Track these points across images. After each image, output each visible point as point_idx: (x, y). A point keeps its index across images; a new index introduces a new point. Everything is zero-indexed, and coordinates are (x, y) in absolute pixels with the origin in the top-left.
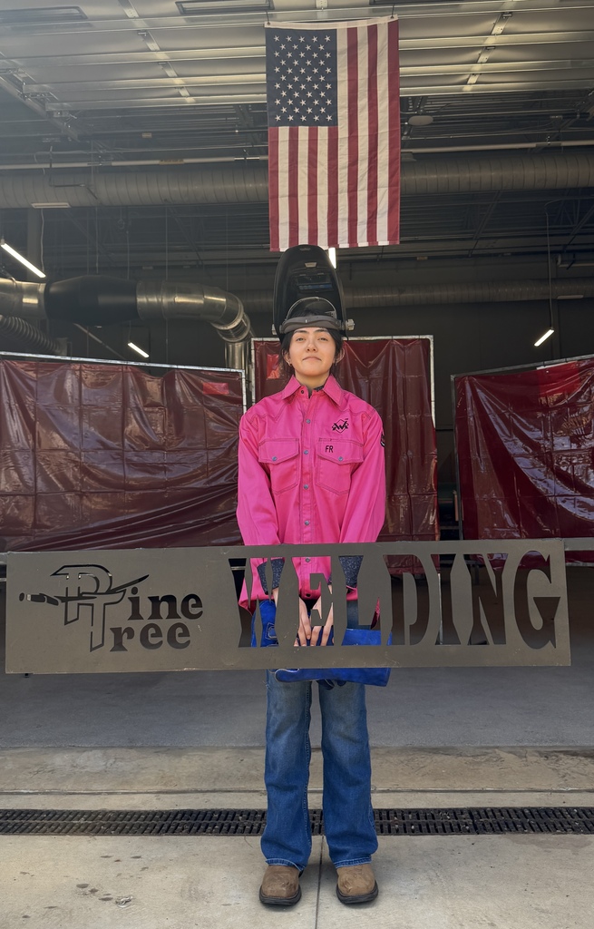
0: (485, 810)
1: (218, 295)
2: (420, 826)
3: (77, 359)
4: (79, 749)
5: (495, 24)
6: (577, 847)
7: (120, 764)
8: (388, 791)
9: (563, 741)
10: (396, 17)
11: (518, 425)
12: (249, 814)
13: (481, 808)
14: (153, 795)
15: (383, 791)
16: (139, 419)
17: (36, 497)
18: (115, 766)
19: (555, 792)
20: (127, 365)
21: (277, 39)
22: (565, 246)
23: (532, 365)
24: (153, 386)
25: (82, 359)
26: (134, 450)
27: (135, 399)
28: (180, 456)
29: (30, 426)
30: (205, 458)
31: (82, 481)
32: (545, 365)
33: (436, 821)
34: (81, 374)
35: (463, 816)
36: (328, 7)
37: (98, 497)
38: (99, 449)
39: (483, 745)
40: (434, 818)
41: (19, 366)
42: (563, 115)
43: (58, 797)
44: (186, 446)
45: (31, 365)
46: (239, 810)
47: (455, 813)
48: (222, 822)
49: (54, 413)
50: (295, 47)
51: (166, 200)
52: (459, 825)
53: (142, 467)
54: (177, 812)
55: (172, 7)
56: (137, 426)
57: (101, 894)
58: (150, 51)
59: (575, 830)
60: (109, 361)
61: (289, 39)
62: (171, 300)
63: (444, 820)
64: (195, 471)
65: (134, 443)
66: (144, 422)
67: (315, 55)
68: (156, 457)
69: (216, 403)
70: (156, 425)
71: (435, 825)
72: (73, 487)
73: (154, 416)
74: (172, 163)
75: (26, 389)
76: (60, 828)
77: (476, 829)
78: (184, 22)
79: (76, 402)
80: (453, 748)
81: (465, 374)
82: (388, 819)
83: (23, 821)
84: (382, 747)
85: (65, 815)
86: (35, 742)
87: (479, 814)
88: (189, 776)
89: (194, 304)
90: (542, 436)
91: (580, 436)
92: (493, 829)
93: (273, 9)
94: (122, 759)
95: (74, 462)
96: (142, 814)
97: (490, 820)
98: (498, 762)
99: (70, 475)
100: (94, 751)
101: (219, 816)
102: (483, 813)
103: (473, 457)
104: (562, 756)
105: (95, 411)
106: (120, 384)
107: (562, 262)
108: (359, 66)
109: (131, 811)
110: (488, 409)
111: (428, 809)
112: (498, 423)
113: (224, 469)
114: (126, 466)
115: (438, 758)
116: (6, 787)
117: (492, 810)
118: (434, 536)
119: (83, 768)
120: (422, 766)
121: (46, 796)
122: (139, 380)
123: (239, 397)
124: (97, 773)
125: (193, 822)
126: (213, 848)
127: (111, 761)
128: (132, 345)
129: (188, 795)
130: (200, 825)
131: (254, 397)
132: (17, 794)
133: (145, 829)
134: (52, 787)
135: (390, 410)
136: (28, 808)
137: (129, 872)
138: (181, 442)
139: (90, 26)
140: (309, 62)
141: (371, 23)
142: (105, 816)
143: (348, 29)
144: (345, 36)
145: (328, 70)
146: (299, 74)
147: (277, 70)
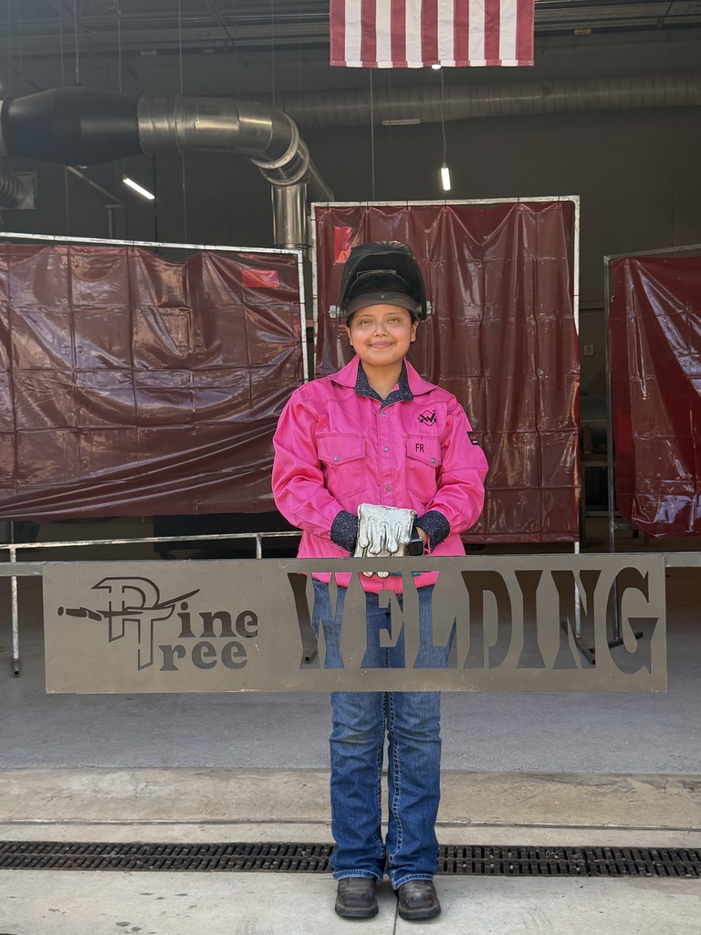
0: (603, 850)
1: (260, 115)
2: (521, 866)
3: (63, 239)
4: (100, 771)
7: (153, 788)
8: (485, 825)
12: (314, 849)
13: (597, 848)
14: (197, 826)
15: (479, 825)
16: (152, 324)
17: (17, 435)
18: (147, 791)
19: (695, 830)
20: (133, 246)
24: (171, 276)
25: (70, 239)
26: (148, 370)
28: (212, 378)
30: (248, 379)
31: (77, 413)
33: (541, 860)
34: (69, 261)
35: (575, 856)
37: (100, 436)
38: (99, 368)
39: (612, 771)
40: (538, 857)
43: (81, 827)
44: (221, 363)
46: (302, 844)
47: (565, 852)
48: (282, 857)
49: (34, 317)
52: (568, 866)
53: (160, 393)
54: (227, 846)
56: (150, 333)
57: (144, 932)
62: (190, 125)
63: (550, 860)
64: (234, 398)
65: (149, 360)
66: (162, 329)
69: (260, 300)
70: (176, 333)
71: (539, 865)
72: (65, 421)
73: (173, 320)
76: (87, 863)
77: (588, 870)
80: (572, 775)
81: (624, 255)
82: (483, 857)
83: (43, 855)
84: (482, 772)
85: (92, 848)
86: (43, 761)
87: (594, 853)
88: (240, 804)
89: (223, 131)
92: (609, 872)
94: (156, 782)
95: (66, 386)
96: (184, 847)
97: (607, 862)
98: (629, 793)
99: (60, 406)
100: (120, 773)
101: (278, 850)
102: (599, 853)
103: (632, 377)
105: (91, 315)
106: (124, 275)
109: (172, 844)
110: (657, 306)
111: (532, 847)
112: (670, 330)
114: (137, 392)
115: (553, 787)
116: (16, 816)
117: (612, 850)
118: (572, 490)
119: (108, 793)
120: (531, 795)
121: (65, 826)
122: (150, 267)
123: (294, 291)
124: (125, 799)
125: (246, 857)
126: (272, 886)
127: (142, 785)
128: (128, 182)
129: (239, 825)
130: (255, 860)
131: (315, 292)
132: (30, 823)
133: (190, 865)
134: (72, 816)
135: (513, 310)
136: (46, 840)
137: (174, 910)
138: (213, 358)
142: (140, 849)
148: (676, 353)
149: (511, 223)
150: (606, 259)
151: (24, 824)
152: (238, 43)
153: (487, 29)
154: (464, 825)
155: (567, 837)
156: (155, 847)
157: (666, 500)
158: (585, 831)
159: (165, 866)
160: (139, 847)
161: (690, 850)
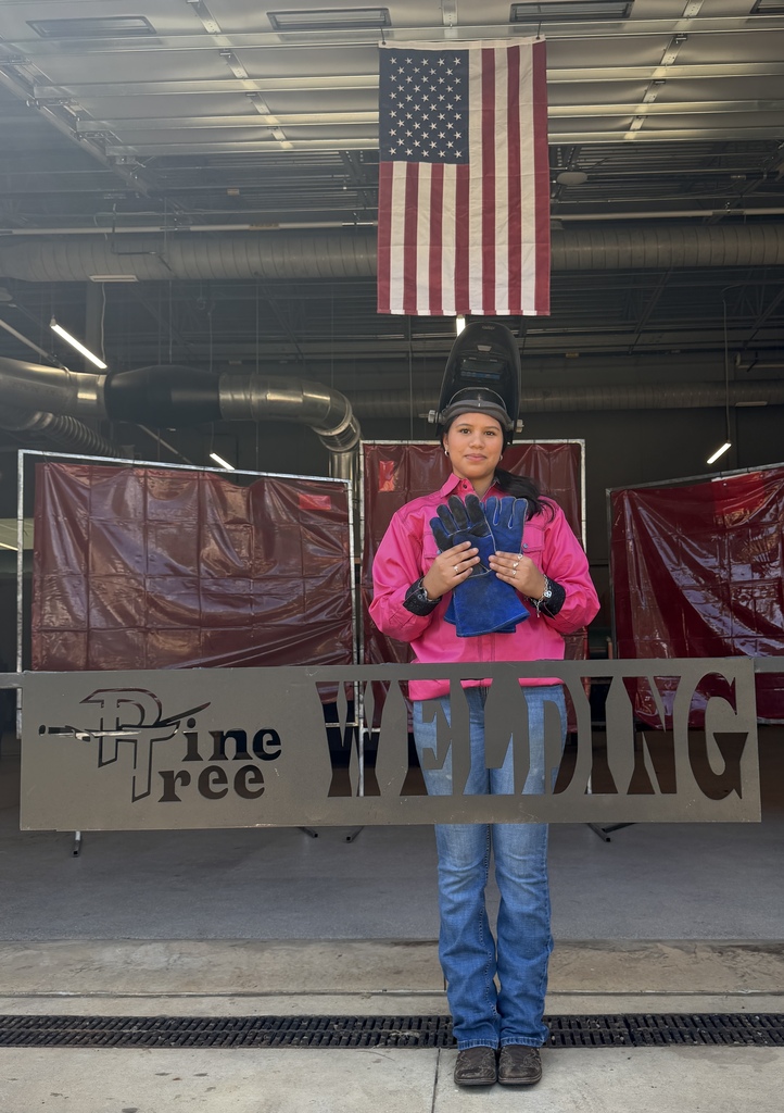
0: (644, 1017)
1: (320, 391)
2: (562, 1036)
3: (141, 463)
4: (135, 942)
5: (665, 51)
6: (760, 1061)
7: (186, 960)
9: (741, 934)
10: (543, 38)
11: (687, 550)
12: (347, 1022)
13: (638, 1015)
14: (227, 999)
16: (218, 538)
17: (90, 633)
18: (179, 962)
19: (732, 995)
20: (204, 471)
21: (393, 61)
22: (746, 342)
23: (706, 476)
24: (237, 498)
25: (147, 463)
26: (213, 577)
27: (214, 514)
28: (270, 586)
29: (82, 545)
30: (301, 589)
31: (146, 614)
32: (722, 476)
33: (583, 1030)
34: (146, 481)
35: (617, 1024)
36: (458, 24)
38: (169, 575)
39: (642, 938)
40: (580, 1027)
41: (69, 470)
42: (747, 174)
43: (106, 1000)
44: (278, 573)
45: (83, 470)
46: (335, 1017)
47: (606, 1021)
48: (313, 1031)
49: (112, 529)
50: (416, 70)
51: (256, 273)
52: (611, 1035)
53: (224, 599)
54: (257, 1019)
55: (261, 19)
56: (216, 548)
58: (236, 78)
59: (757, 1042)
60: (182, 466)
61: (409, 61)
62: (262, 397)
63: (592, 1030)
64: (290, 604)
65: (213, 569)
66: (227, 543)
67: (441, 81)
68: (240, 587)
69: (315, 521)
70: (240, 547)
71: (581, 1035)
72: (135, 621)
73: (237, 535)
74: (265, 228)
75: (76, 499)
76: (106, 1039)
77: (633, 1040)
78: (277, 40)
79: (140, 517)
80: (604, 942)
81: (624, 488)
83: (60, 1030)
85: (113, 1023)
86: (80, 933)
87: (636, 1021)
88: (272, 975)
89: (289, 402)
90: (717, 564)
91: (764, 564)
92: (654, 1041)
93: (389, 25)
94: (190, 954)
95: (138, 590)
96: (210, 1022)
97: (651, 1029)
98: (661, 959)
99: (131, 609)
100: (154, 945)
101: (310, 1023)
102: (641, 1021)
103: (632, 589)
104: (740, 951)
105: (163, 528)
106: (195, 495)
107: (742, 362)
108: (497, 94)
109: (198, 1018)
110: (651, 530)
111: (572, 1016)
112: (663, 548)
113: (325, 603)
114: (202, 597)
115: (587, 953)
116: (41, 989)
117: (654, 1017)
119: (139, 965)
120: (566, 963)
121: (90, 999)
122: (219, 490)
123: (344, 513)
124: (156, 971)
125: (275, 1031)
126: (299, 1063)
127: (175, 957)
128: (215, 456)
129: (270, 998)
130: (285, 1035)
131: (362, 514)
132: (54, 996)
133: (215, 1040)
134: (98, 988)
136: (67, 1014)
137: (191, 1093)
138: (272, 568)
139: (160, 42)
140: (433, 89)
141: (512, 44)
142: (163, 1024)
143: (483, 50)
144: (479, 59)
145: (458, 98)
146: (420, 102)
147: (393, 96)
148: (669, 569)
149: (528, 460)
150: (608, 492)
151: (47, 996)
152: (306, 357)
153: (510, 285)
155: (606, 1005)
156: (181, 1022)
158: (623, 998)
159: (188, 1042)
160: (163, 1022)
161: (732, 1015)
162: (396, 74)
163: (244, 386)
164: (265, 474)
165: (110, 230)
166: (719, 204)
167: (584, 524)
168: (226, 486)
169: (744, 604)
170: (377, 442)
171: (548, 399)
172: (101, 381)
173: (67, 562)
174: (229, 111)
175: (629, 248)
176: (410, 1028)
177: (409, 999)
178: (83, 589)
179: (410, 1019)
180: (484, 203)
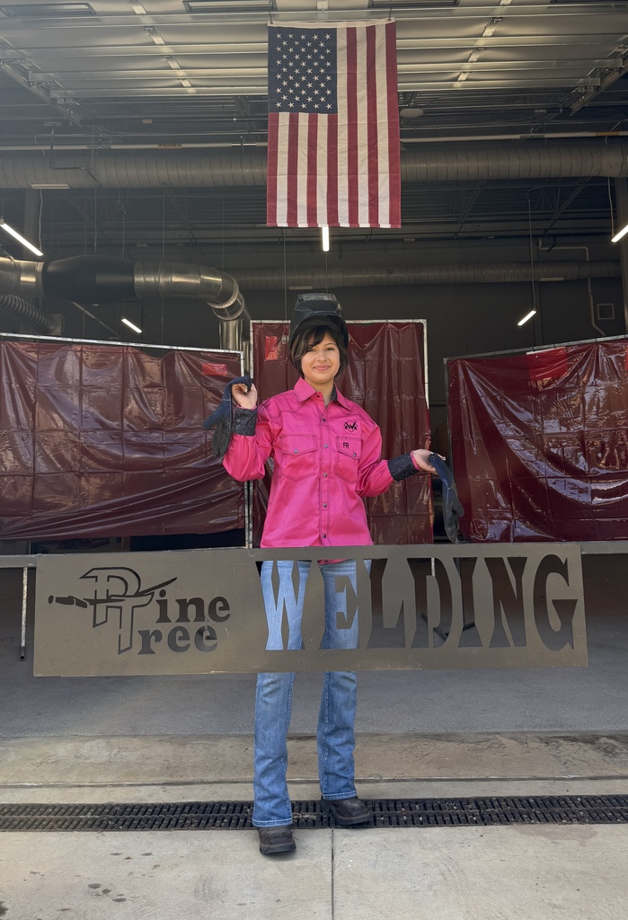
0: (490, 799)
1: (214, 275)
2: (428, 817)
3: (78, 340)
4: (82, 739)
5: (486, 27)
6: (583, 837)
7: (124, 754)
8: (394, 780)
9: (562, 726)
10: (393, 20)
11: (511, 410)
13: (486, 798)
14: (160, 787)
15: (389, 781)
16: (138, 399)
17: (35, 477)
18: (119, 756)
19: (558, 779)
20: (128, 346)
21: (279, 36)
22: (546, 230)
23: (522, 350)
24: (153, 367)
25: (83, 340)
26: (133, 430)
27: (135, 380)
28: (179, 436)
29: (31, 406)
30: (204, 438)
31: (80, 461)
32: (534, 351)
33: (443, 811)
34: (81, 355)
35: (470, 806)
36: (329, 9)
37: (96, 477)
38: (98, 429)
39: (484, 730)
40: (441, 809)
41: (21, 347)
42: (547, 109)
43: (63, 790)
44: (186, 426)
45: (32, 347)
46: (247, 802)
47: (461, 803)
48: (231, 815)
49: (55, 393)
50: (297, 43)
51: (164, 183)
52: (466, 816)
53: (141, 447)
54: (185, 805)
55: (180, 5)
56: (136, 406)
57: (113, 894)
58: (155, 44)
59: (581, 820)
60: (110, 343)
61: (291, 36)
62: (168, 279)
63: (451, 811)
64: (194, 451)
65: (133, 424)
66: (144, 402)
67: (316, 51)
68: (156, 437)
69: (215, 384)
70: (156, 405)
71: (442, 816)
72: (71, 467)
73: (153, 396)
74: (170, 147)
75: (26, 370)
76: (67, 824)
77: (484, 820)
78: (189, 19)
79: (77, 383)
80: (454, 734)
81: (457, 357)
82: (396, 809)
83: (29, 816)
84: (385, 734)
85: (71, 810)
86: (36, 731)
87: (485, 803)
88: (194, 766)
89: (190, 283)
90: (532, 419)
91: (569, 419)
93: (276, 9)
94: (126, 748)
95: (74, 442)
97: (497, 811)
98: (501, 748)
99: (68, 457)
100: (97, 741)
101: (228, 807)
102: (488, 803)
103: (465, 438)
104: (562, 741)
105: (95, 392)
106: (120, 365)
107: (543, 246)
108: (358, 61)
109: (138, 805)
110: (480, 392)
111: (434, 799)
112: (490, 406)
114: (125, 446)
115: (441, 745)
116: (10, 781)
117: (498, 799)
118: (428, 516)
119: (87, 758)
120: (425, 753)
121: (50, 789)
122: (139, 361)
124: (101, 764)
125: (201, 815)
126: (223, 843)
127: (115, 751)
128: (125, 321)
129: (194, 786)
130: (209, 819)
132: (21, 787)
133: (154, 824)
134: (56, 780)
135: (385, 392)
136: (33, 802)
137: (140, 870)
138: (180, 423)
139: (98, 20)
140: (309, 57)
141: (370, 24)
142: (111, 809)
143: (348, 28)
144: (345, 35)
145: (328, 64)
146: (299, 67)
147: (279, 62)
148: (495, 421)
149: (382, 336)
150: (445, 360)
151: (16, 787)
152: (199, 241)
153: (370, 205)
154: (377, 781)
155: (460, 789)
157: (493, 523)
158: (473, 783)
159: (133, 826)
161: (559, 797)
162: (281, 46)
163: (154, 270)
164: (175, 348)
165: (49, 148)
166: (525, 130)
167: (426, 386)
168: (144, 358)
169: (555, 451)
170: (264, 322)
171: (392, 276)
172: (40, 266)
173: (18, 421)
174: (148, 67)
175: (456, 165)
176: (307, 811)
177: (304, 786)
178: (30, 442)
179: (307, 803)
180: (349, 143)
